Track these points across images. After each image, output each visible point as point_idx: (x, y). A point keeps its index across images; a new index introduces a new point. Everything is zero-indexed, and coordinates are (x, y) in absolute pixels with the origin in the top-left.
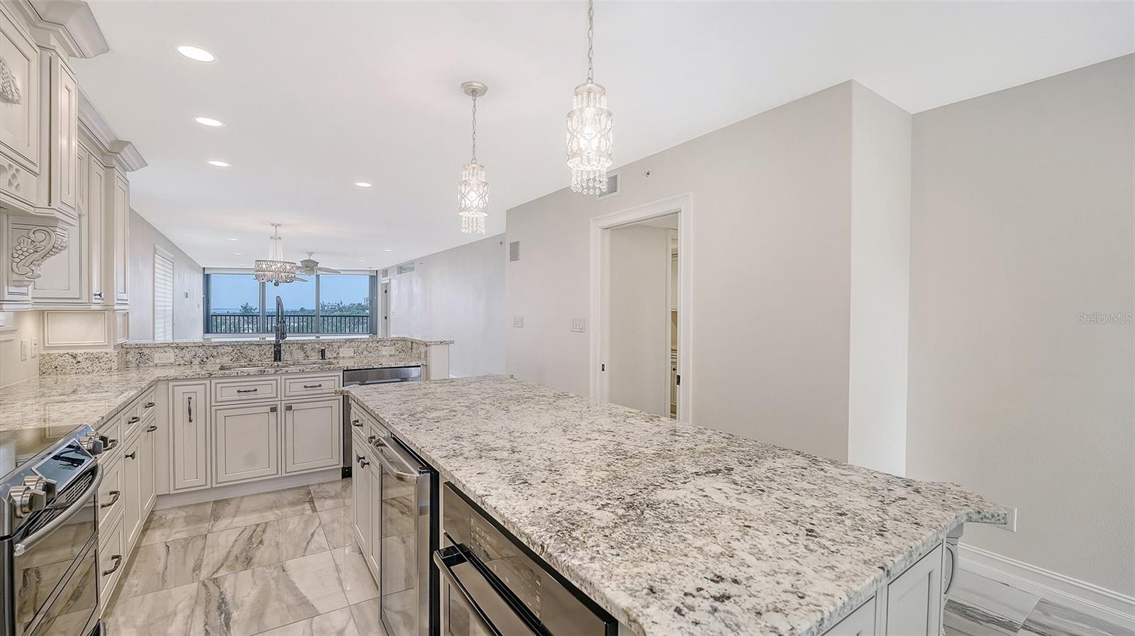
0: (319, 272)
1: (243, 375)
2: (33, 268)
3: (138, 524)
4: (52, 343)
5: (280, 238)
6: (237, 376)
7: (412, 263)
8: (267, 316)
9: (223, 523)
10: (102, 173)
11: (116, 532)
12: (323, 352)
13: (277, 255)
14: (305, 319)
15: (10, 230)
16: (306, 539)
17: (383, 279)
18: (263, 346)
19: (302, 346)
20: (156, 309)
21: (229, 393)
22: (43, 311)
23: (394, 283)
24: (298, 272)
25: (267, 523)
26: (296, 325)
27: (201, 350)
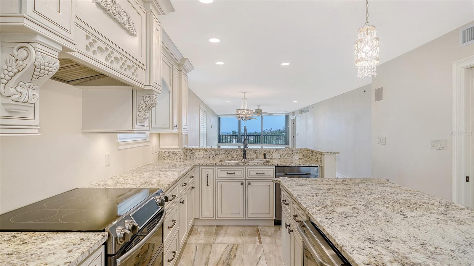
0: (263, 115)
1: (229, 165)
2: (145, 114)
3: (186, 233)
5: (246, 99)
6: (227, 166)
7: (308, 108)
8: (241, 135)
9: (220, 239)
10: (177, 73)
11: (175, 239)
12: (265, 155)
13: (244, 106)
14: (257, 137)
15: (138, 97)
16: (256, 260)
17: (292, 117)
18: (238, 151)
19: (255, 151)
20: (200, 132)
21: (223, 174)
22: (159, 134)
23: (298, 119)
24: (253, 115)
25: (238, 244)
26: (253, 139)
27: (213, 152)
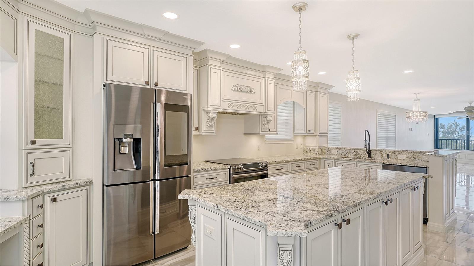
2: (266, 126)
4: (307, 145)
12: (388, 155)
13: (417, 108)
15: (262, 118)
22: (304, 136)
